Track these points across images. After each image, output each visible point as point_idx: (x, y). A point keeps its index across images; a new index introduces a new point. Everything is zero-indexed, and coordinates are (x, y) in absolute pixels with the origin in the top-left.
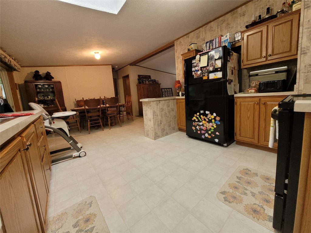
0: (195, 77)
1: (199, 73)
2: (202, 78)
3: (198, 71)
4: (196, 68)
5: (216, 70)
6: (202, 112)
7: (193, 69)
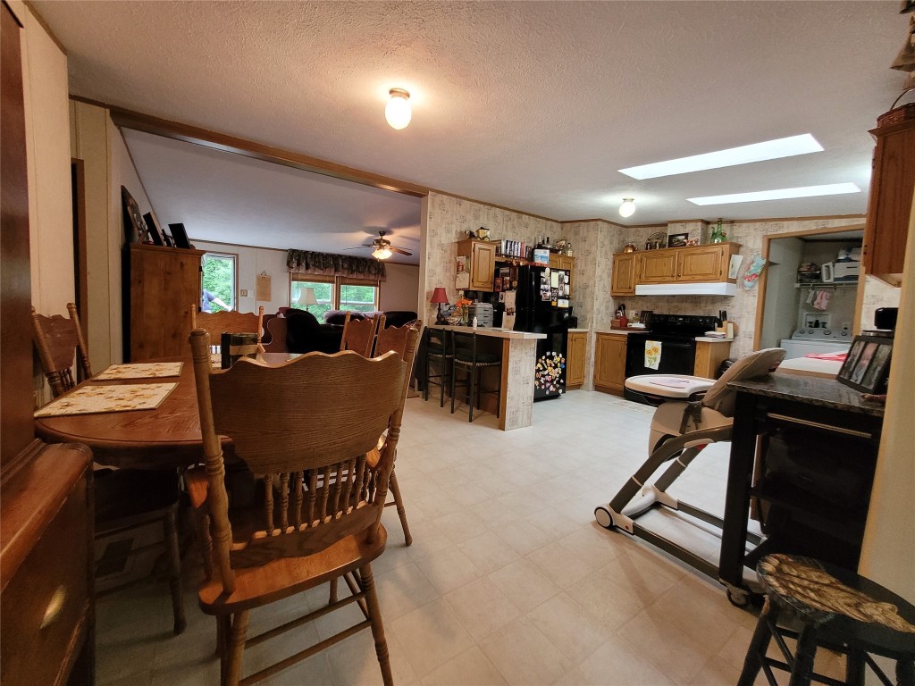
0: (543, 299)
1: (549, 294)
2: (550, 303)
3: (547, 291)
4: (546, 286)
5: (564, 298)
6: (548, 354)
7: (542, 287)
